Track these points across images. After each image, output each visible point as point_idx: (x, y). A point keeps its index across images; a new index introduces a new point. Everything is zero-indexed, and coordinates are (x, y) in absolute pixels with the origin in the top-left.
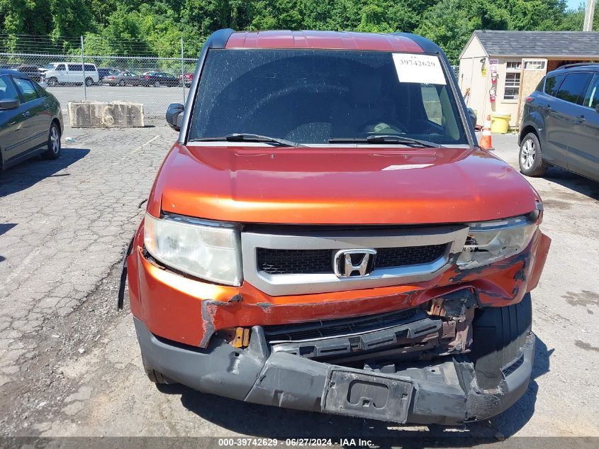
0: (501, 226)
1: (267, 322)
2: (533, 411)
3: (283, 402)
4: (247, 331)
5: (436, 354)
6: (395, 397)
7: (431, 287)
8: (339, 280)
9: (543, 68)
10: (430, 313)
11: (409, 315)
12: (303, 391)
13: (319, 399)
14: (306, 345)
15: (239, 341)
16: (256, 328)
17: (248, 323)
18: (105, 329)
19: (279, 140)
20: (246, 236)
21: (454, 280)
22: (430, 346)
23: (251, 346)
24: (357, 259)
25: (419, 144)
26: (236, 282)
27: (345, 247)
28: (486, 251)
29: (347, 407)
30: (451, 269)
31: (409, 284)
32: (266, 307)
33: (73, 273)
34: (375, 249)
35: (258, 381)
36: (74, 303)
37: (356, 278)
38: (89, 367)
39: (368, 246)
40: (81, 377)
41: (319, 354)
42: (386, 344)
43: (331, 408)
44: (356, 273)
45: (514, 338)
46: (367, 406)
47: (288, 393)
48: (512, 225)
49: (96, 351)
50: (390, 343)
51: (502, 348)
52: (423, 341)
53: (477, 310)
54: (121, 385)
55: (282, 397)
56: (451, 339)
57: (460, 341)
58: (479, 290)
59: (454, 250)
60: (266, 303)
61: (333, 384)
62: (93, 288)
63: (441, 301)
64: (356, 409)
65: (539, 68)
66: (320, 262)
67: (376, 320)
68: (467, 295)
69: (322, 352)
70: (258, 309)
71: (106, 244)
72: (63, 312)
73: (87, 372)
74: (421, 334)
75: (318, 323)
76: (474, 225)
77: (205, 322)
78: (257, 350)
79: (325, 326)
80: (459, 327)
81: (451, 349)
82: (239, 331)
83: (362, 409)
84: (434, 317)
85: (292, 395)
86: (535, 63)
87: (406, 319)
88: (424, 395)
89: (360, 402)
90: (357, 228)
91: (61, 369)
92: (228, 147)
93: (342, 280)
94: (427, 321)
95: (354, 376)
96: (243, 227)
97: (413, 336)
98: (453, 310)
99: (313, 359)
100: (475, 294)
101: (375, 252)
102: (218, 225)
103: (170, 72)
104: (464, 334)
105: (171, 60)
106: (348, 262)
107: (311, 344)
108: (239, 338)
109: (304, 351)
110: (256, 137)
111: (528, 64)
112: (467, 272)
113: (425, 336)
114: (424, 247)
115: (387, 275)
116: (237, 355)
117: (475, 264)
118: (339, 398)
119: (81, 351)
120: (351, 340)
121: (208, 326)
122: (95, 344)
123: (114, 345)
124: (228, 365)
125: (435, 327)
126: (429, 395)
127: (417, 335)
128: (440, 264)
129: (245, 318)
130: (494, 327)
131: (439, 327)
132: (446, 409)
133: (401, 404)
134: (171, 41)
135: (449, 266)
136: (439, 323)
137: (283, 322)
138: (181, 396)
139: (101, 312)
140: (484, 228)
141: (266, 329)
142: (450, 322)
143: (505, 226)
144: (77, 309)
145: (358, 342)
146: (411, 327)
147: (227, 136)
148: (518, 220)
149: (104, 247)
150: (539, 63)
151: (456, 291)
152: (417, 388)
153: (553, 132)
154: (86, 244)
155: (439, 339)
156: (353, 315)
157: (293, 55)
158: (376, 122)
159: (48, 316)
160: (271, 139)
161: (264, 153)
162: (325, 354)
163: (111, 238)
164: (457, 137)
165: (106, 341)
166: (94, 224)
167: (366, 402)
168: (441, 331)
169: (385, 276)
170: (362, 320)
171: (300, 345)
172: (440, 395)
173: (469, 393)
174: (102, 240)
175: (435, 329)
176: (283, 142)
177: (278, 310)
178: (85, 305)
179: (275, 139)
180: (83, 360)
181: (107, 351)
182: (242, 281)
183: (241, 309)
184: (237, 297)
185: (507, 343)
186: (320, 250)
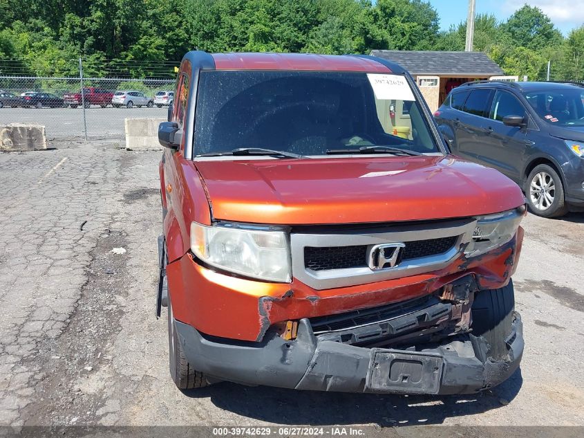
0: (499, 219)
1: (313, 315)
2: (521, 379)
3: (331, 386)
4: (296, 323)
5: (445, 335)
6: (429, 371)
7: (444, 275)
8: (373, 272)
9: (436, 84)
10: (442, 298)
11: (424, 302)
12: (349, 373)
13: (364, 380)
14: (345, 333)
15: (289, 333)
16: (304, 320)
17: (297, 316)
18: (103, 347)
19: (283, 153)
20: (295, 237)
21: (461, 266)
22: (441, 328)
23: (300, 337)
24: (389, 252)
25: (405, 153)
26: (288, 280)
27: (379, 242)
28: (488, 240)
29: (389, 384)
30: (459, 258)
31: (428, 273)
32: (313, 300)
33: (44, 298)
34: (405, 243)
35: (309, 369)
36: (60, 325)
37: (387, 270)
38: (103, 382)
39: (397, 240)
40: (101, 391)
41: (358, 340)
42: (410, 327)
43: (376, 386)
44: (387, 265)
45: (503, 318)
46: (405, 381)
47: (337, 377)
48: (507, 217)
49: (104, 368)
50: (414, 326)
51: (493, 327)
52: (437, 323)
53: (476, 294)
54: (146, 395)
55: (330, 381)
56: (457, 320)
57: (465, 322)
58: (479, 275)
59: (464, 241)
60: (313, 296)
61: (376, 364)
62: (72, 309)
63: (450, 287)
64: (397, 385)
65: (432, 84)
66: (356, 257)
67: (398, 307)
68: (471, 281)
69: (360, 338)
70: (306, 302)
71: (65, 267)
72: (53, 334)
73: (105, 387)
74: (437, 317)
75: (355, 312)
76: (479, 218)
77: (262, 317)
78: (306, 340)
79: (362, 315)
80: (464, 309)
81: (457, 330)
82: (289, 324)
83: (402, 385)
84: (445, 301)
85: (341, 378)
86: (429, 80)
87: (422, 305)
88: (451, 367)
89: (400, 378)
90: (388, 225)
91: (76, 388)
92: (234, 161)
93: (376, 272)
94: (440, 305)
95: (394, 356)
96: (291, 229)
97: (431, 319)
98: (460, 294)
99: (354, 344)
100: (477, 279)
101: (404, 246)
102: (267, 228)
103: (51, 92)
104: (468, 314)
105: (51, 79)
106: (381, 255)
107: (349, 332)
108: (289, 330)
109: (345, 338)
110: (260, 151)
111: (423, 81)
112: (471, 259)
113: (438, 319)
114: (440, 239)
115: (411, 266)
116: (288, 346)
117: (478, 252)
118: (382, 377)
119: (89, 368)
120: (382, 326)
121: (263, 321)
122: (101, 361)
123: (121, 360)
124: (281, 356)
125: (447, 310)
126: (455, 367)
127: (434, 318)
128: (453, 254)
129: (295, 312)
130: (487, 308)
131: (450, 310)
132: (468, 378)
133: (434, 377)
134: (51, 60)
135: (459, 255)
136: (449, 307)
137: (327, 313)
138: (210, 398)
139: (90, 332)
140: (487, 221)
141: (312, 320)
142: (457, 305)
143: (502, 218)
144: (65, 330)
145: (387, 327)
146: (427, 311)
147: (233, 151)
148: (511, 213)
149: (63, 270)
150: (432, 80)
151: (461, 278)
152: (445, 362)
153: (462, 143)
154: (43, 268)
155: (449, 321)
156: (383, 303)
157: (281, 76)
158: (350, 136)
159: (39, 340)
160: (277, 152)
161: (272, 165)
162: (362, 340)
163: (66, 262)
164: (431, 146)
165: (110, 357)
166: (42, 249)
167: (405, 378)
168: (450, 314)
169: (410, 267)
170: (387, 308)
171: (340, 334)
172: (464, 366)
173: (486, 363)
174: (59, 263)
175: (446, 312)
176: (287, 154)
177: (324, 302)
178: (71, 326)
179: (280, 152)
180: (94, 377)
181: (116, 366)
182: (292, 278)
183: (291, 303)
184: (290, 292)
185: (497, 323)
186: (358, 246)
